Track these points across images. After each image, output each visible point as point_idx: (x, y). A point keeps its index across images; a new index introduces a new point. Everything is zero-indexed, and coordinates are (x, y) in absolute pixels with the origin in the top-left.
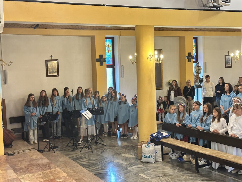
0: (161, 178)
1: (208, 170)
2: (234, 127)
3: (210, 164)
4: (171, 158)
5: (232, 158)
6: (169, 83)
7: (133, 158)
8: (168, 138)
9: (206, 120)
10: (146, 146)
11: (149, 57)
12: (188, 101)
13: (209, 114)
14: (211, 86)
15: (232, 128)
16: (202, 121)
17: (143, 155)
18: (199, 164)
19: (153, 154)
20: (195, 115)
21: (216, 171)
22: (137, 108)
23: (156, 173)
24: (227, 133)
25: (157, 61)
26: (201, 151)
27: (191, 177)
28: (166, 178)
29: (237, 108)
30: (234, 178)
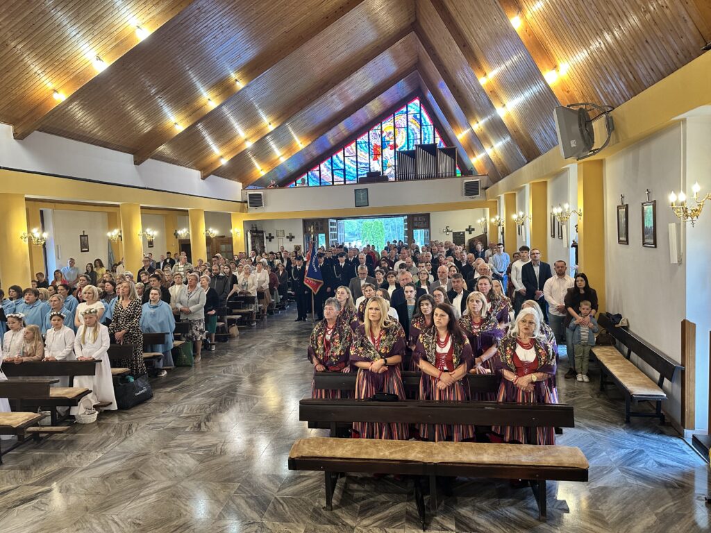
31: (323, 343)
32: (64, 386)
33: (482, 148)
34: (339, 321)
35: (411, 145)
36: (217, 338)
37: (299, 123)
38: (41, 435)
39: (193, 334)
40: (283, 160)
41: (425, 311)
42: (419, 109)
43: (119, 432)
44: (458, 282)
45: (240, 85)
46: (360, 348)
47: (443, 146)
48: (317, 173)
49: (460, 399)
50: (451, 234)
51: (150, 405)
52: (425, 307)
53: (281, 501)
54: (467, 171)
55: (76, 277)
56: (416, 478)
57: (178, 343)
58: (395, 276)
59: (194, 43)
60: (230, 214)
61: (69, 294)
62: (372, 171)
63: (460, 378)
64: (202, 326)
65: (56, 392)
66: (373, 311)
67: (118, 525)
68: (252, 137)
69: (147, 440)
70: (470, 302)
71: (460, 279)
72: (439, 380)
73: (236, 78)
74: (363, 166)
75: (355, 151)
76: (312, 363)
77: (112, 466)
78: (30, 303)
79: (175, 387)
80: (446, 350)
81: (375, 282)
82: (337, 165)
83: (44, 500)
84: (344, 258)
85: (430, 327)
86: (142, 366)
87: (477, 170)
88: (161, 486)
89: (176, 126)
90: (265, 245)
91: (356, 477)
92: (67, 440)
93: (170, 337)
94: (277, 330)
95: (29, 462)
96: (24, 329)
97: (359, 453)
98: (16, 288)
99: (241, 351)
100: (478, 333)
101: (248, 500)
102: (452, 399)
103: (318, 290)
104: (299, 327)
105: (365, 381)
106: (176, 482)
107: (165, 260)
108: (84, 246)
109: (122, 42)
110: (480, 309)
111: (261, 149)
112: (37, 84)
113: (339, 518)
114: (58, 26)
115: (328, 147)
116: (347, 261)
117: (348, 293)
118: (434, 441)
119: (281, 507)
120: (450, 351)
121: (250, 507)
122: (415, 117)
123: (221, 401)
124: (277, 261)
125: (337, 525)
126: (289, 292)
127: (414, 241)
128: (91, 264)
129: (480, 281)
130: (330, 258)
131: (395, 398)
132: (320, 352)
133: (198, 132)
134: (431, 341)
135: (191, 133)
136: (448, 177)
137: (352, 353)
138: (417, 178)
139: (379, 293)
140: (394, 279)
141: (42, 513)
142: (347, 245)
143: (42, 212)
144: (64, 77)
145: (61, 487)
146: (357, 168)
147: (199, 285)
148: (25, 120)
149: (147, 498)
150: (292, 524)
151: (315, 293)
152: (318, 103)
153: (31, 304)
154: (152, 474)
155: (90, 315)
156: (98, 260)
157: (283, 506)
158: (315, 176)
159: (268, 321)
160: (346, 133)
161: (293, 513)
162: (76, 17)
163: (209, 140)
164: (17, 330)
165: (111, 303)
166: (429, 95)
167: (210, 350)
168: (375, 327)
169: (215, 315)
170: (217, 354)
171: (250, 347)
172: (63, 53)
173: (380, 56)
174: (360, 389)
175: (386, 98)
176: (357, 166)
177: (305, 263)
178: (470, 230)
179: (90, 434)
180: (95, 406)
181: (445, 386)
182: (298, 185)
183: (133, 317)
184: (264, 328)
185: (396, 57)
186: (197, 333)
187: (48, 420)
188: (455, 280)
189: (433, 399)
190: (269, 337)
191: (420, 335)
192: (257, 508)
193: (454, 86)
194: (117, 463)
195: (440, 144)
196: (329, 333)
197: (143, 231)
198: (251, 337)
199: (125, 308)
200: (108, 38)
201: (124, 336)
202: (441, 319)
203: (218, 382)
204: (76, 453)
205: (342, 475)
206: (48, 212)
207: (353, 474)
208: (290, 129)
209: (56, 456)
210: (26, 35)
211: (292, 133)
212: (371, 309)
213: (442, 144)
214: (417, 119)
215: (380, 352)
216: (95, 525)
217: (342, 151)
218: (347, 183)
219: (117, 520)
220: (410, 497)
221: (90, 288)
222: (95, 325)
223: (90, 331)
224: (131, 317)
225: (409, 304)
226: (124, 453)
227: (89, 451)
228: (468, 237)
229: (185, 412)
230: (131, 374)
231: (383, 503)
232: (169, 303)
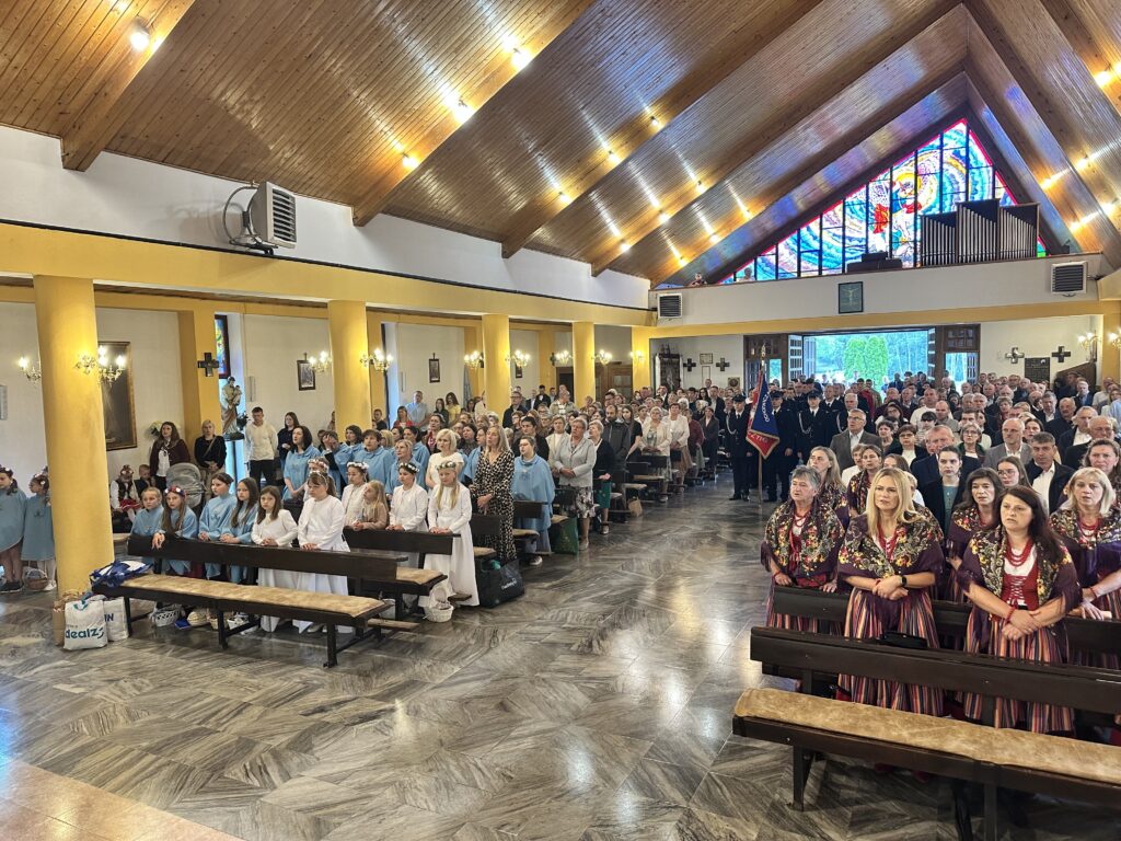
0: (122, 683)
1: (254, 637)
2: (310, 527)
3: (258, 623)
4: (155, 626)
5: (304, 600)
6: (154, 431)
7: (37, 645)
8: (144, 574)
9: (245, 519)
10: (76, 606)
11: (83, 363)
12: (207, 473)
13: (251, 505)
14: (267, 434)
15: (307, 528)
16: (235, 524)
17: (68, 632)
18: (228, 627)
19: (100, 623)
20: (217, 510)
21: (270, 637)
22: (49, 504)
23: (108, 672)
24: (296, 542)
25: (107, 373)
26: (231, 596)
27: (206, 664)
28: (137, 681)
29: (316, 483)
30: (311, 645)
31: (787, 539)
32: (412, 566)
33: (1092, 204)
34: (816, 505)
35: (947, 203)
36: (612, 517)
37: (747, 178)
38: (384, 631)
39: (577, 508)
40: (716, 240)
41: (982, 498)
42: (964, 140)
43: (480, 640)
44: (1045, 448)
45: (658, 125)
46: (857, 554)
47: (1010, 202)
48: (772, 259)
49: (1047, 659)
50: (1022, 361)
51: (520, 606)
52: (982, 490)
53: (718, 781)
54: (1056, 247)
55: (423, 417)
56: (958, 785)
57: (558, 518)
58: (915, 433)
59: (593, 65)
60: (631, 328)
61: (418, 440)
62: (871, 251)
63: (1051, 623)
64: (589, 498)
65: (405, 573)
66: (884, 493)
67: (483, 774)
68: (669, 206)
69: (519, 656)
70: (1076, 488)
71: (1049, 445)
72: (1008, 622)
73: (653, 114)
74: (856, 243)
75: (841, 219)
76: (768, 569)
77: (473, 688)
78: (371, 450)
79: (554, 583)
80: (1025, 570)
81: (878, 442)
82: (808, 244)
83: (387, 721)
84: (818, 400)
85: (993, 527)
86: (512, 549)
87: (1081, 244)
88: (538, 727)
89: (562, 197)
90: (681, 376)
91: (844, 765)
92: (414, 643)
93: (548, 510)
94: (700, 511)
95: (368, 666)
96: (366, 485)
97: (854, 726)
98: (354, 429)
99: (646, 539)
100: (1092, 544)
101: (666, 770)
102: (1032, 657)
103: (769, 453)
104: (737, 510)
105: (864, 610)
106: (559, 724)
107: (538, 397)
108: (435, 375)
109: (493, 74)
110: (1097, 501)
111: (683, 225)
112: (383, 146)
113: (815, 825)
114: (412, 61)
115: (793, 214)
116: (822, 404)
117: (831, 459)
118: (993, 726)
119: (719, 790)
120: (1033, 574)
121: (669, 781)
122: (957, 154)
123: (620, 611)
124: (703, 403)
125: (813, 836)
126: (719, 452)
127: (947, 374)
128: (441, 400)
129: (1095, 450)
130: (790, 400)
131: (921, 644)
132: (782, 553)
133: (591, 205)
134: (993, 553)
135: (581, 207)
136: (1019, 258)
137: (842, 559)
138: (957, 261)
139: (890, 461)
140: (913, 439)
141: (387, 738)
142: (819, 378)
143: (383, 326)
144: (417, 134)
145: (408, 706)
146: (844, 248)
147: (586, 435)
148: (367, 198)
149: (520, 741)
150: (738, 821)
151: (765, 457)
152: (783, 141)
153: (373, 451)
154: (526, 707)
155: (447, 470)
156: (451, 394)
157: (721, 788)
158: (768, 265)
159: (686, 497)
160: (826, 190)
161: (738, 803)
162: (434, 46)
163: (606, 215)
164: (358, 485)
165: (471, 455)
166: (986, 114)
167: (601, 533)
168: (887, 521)
169: (608, 481)
170: (612, 539)
171: (660, 534)
172: (416, 100)
173: (897, 53)
174: (855, 620)
175: (901, 126)
176: (844, 243)
177: (749, 407)
178: (1061, 355)
179: (444, 638)
180: (450, 599)
181: (1020, 634)
182: (738, 280)
183: (503, 477)
184: (679, 507)
185: (924, 54)
186: (583, 507)
187: (392, 611)
188: (1039, 446)
189: (993, 653)
190: (689, 521)
191: (973, 542)
192: (681, 786)
193: (1039, 94)
194: (478, 683)
195: (1005, 198)
196: (800, 523)
197: (512, 353)
198: (660, 520)
199: (492, 463)
200: (475, 72)
201: (492, 502)
202: (1015, 514)
203: (614, 583)
204: (426, 662)
205: (820, 757)
206: (391, 326)
207: (838, 758)
208: (731, 188)
209: (401, 662)
210: (371, 79)
211: (735, 195)
212: (881, 488)
213: (1009, 199)
214: (961, 157)
215: (893, 564)
216: (452, 768)
217: (818, 220)
218: (824, 273)
219: (480, 765)
220: (942, 814)
221: (446, 433)
222: (453, 484)
223: (447, 491)
224: (499, 477)
225: (947, 485)
226: (489, 670)
227: (443, 661)
228: (1056, 368)
229: (569, 620)
230: (497, 558)
231: (893, 816)
232: (546, 459)
